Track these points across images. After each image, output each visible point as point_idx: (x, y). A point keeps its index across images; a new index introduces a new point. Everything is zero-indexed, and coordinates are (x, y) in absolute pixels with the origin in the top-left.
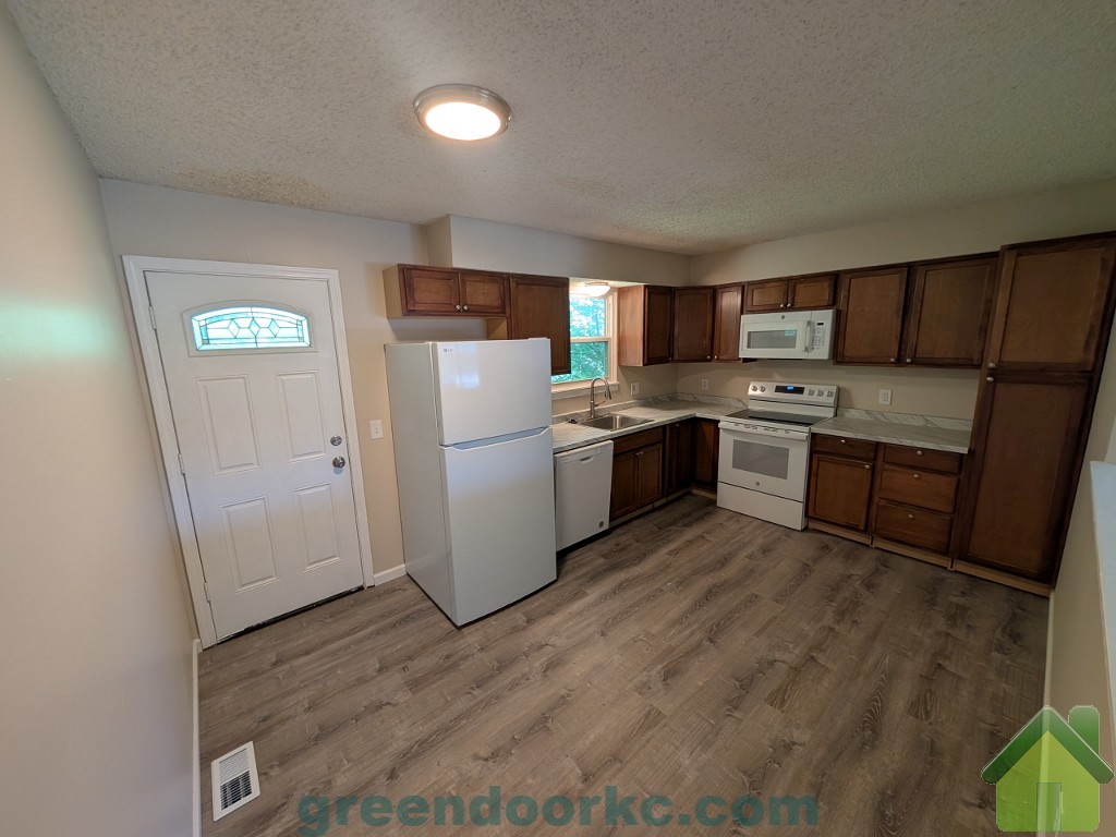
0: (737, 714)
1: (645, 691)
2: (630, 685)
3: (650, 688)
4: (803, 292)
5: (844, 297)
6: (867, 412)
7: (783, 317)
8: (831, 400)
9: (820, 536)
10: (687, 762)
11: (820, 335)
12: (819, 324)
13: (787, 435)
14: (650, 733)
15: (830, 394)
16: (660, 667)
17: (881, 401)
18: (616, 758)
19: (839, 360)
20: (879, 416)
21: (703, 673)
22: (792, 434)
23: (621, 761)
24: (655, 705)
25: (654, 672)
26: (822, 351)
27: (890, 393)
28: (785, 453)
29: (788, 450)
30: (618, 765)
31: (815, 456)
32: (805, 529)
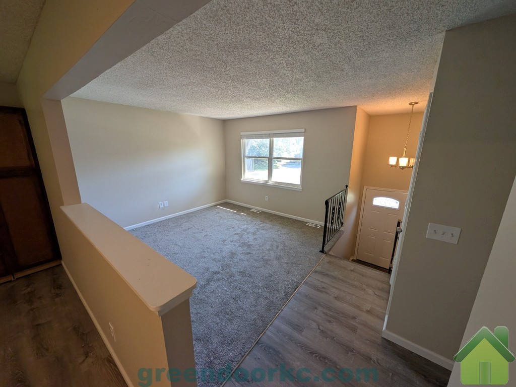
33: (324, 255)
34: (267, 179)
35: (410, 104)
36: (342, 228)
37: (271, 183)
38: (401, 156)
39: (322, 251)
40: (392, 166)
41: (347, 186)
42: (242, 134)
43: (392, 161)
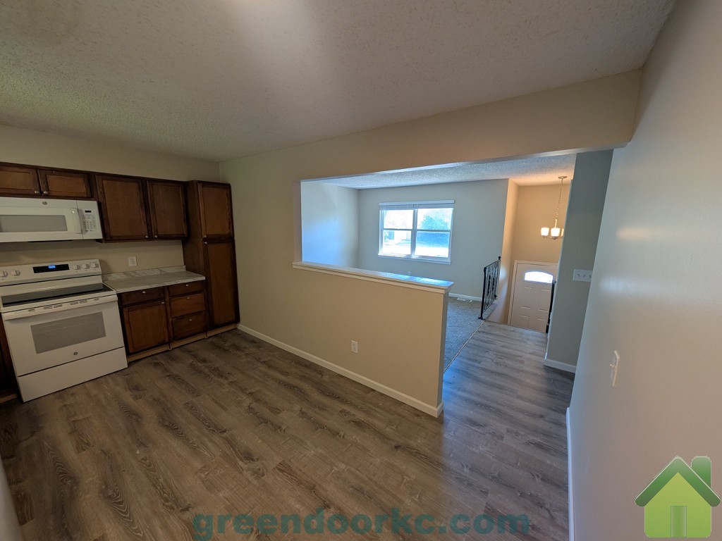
0: (284, 427)
1: (261, 472)
2: (255, 482)
3: (259, 469)
4: (56, 183)
5: (101, 193)
6: (125, 273)
7: (46, 203)
8: (99, 270)
9: (143, 361)
10: (313, 452)
11: (90, 220)
12: (86, 211)
13: (97, 302)
14: (294, 469)
15: (97, 266)
16: (240, 463)
17: (130, 265)
18: (312, 488)
19: (109, 239)
20: (133, 274)
21: (252, 439)
22: (101, 300)
23: (314, 485)
24: (275, 466)
25: (245, 467)
26: (97, 233)
27: (135, 258)
28: (99, 316)
29: (101, 313)
30: (317, 487)
31: (125, 310)
32: (130, 364)
33: (483, 321)
34: (410, 253)
35: (559, 178)
36: (495, 302)
37: (414, 257)
38: (553, 227)
39: (481, 318)
40: (544, 237)
41: (500, 258)
42: (381, 204)
43: (544, 231)
